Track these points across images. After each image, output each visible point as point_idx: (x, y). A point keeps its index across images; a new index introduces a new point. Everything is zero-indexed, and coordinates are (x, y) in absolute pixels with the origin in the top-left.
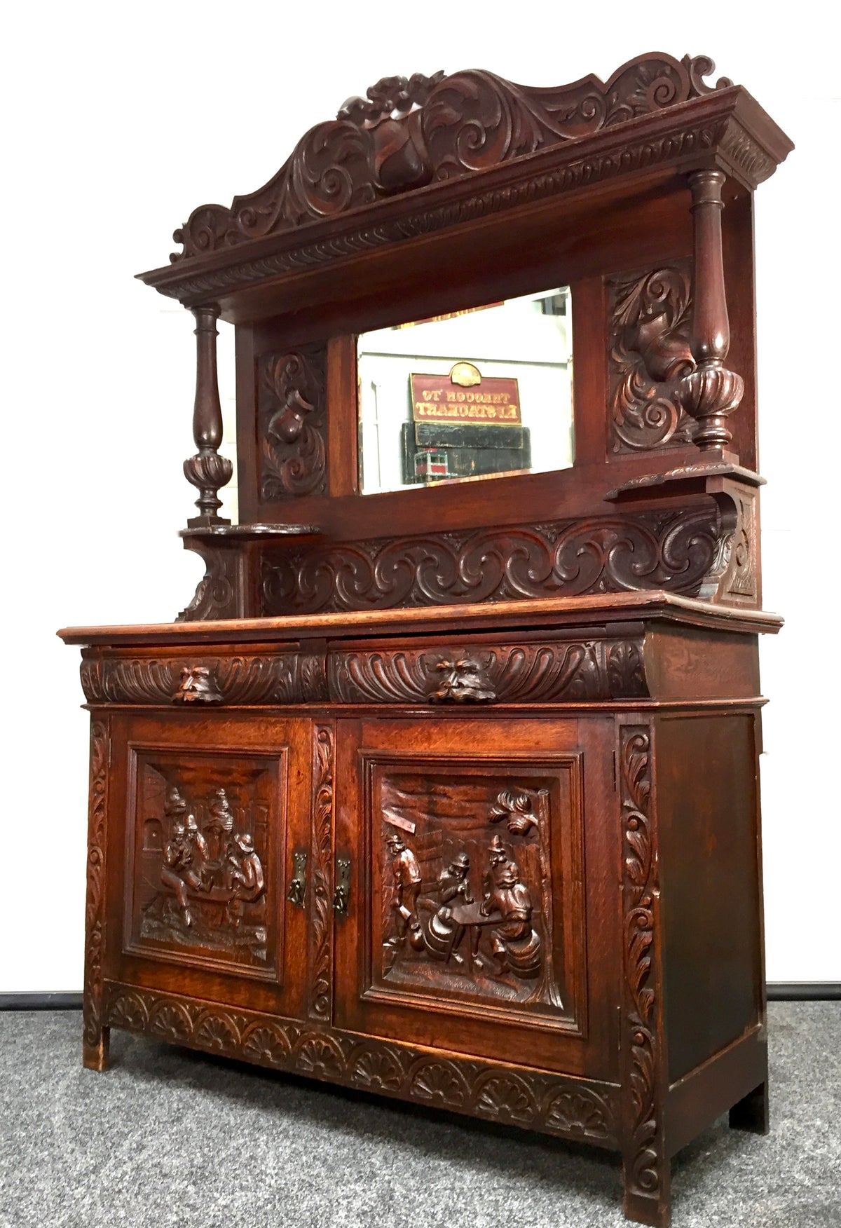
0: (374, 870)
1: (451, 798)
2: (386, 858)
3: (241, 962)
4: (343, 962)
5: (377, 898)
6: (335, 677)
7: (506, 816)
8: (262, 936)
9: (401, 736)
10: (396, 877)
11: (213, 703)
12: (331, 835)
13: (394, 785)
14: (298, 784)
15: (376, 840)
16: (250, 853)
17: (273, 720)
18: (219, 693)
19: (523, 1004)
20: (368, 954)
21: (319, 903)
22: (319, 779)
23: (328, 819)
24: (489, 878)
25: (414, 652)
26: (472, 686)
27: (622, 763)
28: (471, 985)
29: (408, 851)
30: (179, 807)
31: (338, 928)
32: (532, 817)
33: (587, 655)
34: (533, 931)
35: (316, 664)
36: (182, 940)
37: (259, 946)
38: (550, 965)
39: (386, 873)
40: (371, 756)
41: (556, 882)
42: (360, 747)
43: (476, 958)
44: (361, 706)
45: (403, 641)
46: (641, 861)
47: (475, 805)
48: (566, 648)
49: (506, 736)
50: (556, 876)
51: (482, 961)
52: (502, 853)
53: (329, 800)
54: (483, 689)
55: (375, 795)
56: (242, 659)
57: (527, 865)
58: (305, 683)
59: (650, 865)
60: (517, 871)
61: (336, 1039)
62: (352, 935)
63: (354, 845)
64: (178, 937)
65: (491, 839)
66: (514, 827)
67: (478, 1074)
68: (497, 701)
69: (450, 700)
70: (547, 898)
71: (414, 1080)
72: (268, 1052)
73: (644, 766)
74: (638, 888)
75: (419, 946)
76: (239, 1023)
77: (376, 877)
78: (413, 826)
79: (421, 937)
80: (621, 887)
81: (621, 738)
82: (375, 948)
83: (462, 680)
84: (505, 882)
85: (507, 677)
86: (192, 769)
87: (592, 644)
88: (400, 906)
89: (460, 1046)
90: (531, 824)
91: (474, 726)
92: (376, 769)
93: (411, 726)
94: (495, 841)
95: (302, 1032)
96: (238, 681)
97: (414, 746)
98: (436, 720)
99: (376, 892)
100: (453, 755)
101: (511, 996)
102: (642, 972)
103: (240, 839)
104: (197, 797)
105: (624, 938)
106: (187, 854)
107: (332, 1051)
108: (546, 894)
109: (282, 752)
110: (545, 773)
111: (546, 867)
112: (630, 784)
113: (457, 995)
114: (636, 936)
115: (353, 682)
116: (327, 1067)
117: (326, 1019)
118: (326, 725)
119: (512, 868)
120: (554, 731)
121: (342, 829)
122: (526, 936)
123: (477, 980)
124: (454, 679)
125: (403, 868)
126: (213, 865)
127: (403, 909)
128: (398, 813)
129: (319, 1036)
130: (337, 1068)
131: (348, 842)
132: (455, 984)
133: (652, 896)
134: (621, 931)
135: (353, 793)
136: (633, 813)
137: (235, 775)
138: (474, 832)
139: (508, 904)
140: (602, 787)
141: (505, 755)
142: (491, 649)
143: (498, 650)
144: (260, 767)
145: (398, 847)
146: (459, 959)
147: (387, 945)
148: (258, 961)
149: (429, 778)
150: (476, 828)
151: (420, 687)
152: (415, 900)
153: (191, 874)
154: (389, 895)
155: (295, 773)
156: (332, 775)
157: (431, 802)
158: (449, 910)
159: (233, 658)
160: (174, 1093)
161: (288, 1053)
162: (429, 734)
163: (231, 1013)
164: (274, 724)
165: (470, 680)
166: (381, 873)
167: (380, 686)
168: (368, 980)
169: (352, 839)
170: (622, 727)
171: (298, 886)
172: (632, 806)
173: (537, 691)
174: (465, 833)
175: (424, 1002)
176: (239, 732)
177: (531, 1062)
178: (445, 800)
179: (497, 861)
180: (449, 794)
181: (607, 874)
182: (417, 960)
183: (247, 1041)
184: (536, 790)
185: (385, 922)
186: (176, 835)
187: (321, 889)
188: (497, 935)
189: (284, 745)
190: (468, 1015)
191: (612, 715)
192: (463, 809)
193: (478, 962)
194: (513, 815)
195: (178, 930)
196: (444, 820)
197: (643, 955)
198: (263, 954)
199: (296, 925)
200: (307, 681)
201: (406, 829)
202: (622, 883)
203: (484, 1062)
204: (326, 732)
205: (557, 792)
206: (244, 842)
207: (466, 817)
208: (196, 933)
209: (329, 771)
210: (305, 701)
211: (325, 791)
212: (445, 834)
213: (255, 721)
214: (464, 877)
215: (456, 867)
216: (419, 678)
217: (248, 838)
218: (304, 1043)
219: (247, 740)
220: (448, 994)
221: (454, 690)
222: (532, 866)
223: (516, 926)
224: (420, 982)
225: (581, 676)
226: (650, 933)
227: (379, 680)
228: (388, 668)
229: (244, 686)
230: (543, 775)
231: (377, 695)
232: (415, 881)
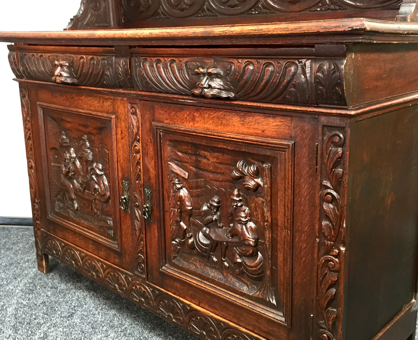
0: (165, 198)
1: (209, 160)
2: (172, 192)
3: (101, 235)
4: (151, 248)
5: (167, 215)
6: (136, 73)
7: (242, 177)
8: (110, 222)
9: (177, 117)
10: (177, 204)
12: (141, 173)
13: (174, 146)
14: (122, 139)
15: (166, 180)
16: (102, 175)
17: (107, 97)
18: (75, 78)
19: (251, 296)
20: (163, 246)
21: (136, 212)
22: (133, 138)
23: (138, 163)
24: (232, 215)
25: (181, 59)
26: (218, 87)
27: (322, 154)
28: (221, 277)
29: (184, 189)
30: (66, 143)
31: (147, 228)
32: (259, 181)
33: (300, 70)
34: (259, 253)
35: (124, 64)
36: (74, 216)
37: (110, 228)
38: (269, 277)
39: (172, 201)
40: (160, 128)
41: (273, 226)
42: (154, 120)
44: (153, 94)
45: (175, 51)
46: (333, 225)
48: (283, 63)
49: (242, 124)
50: (274, 222)
52: (240, 201)
53: (138, 152)
54: (225, 90)
55: (164, 152)
56: (84, 57)
57: (256, 211)
58: (119, 76)
59: (339, 229)
60: (250, 213)
61: (149, 289)
62: (154, 234)
63: (153, 181)
64: (72, 214)
65: (233, 190)
66: (247, 186)
67: (224, 329)
68: (235, 99)
69: (203, 96)
70: (268, 234)
71: (189, 321)
72: (117, 285)
73: (340, 158)
74: (329, 243)
75: (192, 247)
76: (102, 266)
77: (166, 202)
78: (187, 174)
79: (193, 242)
80: (318, 240)
81: (323, 135)
82: (167, 243)
83: (211, 83)
84: (241, 220)
85: (242, 82)
86: (69, 122)
87: (303, 61)
88: (181, 222)
89: (215, 310)
90: (258, 185)
91: (221, 115)
92: (164, 136)
93: (182, 109)
94: (236, 192)
95: (132, 280)
96: (84, 71)
97: (185, 124)
98: (197, 107)
99: (167, 211)
100: (208, 133)
101: (245, 289)
102: (329, 298)
103: (96, 167)
104: (74, 138)
105: (318, 272)
106: (71, 170)
107: (147, 294)
108: (267, 232)
109: (112, 118)
110: (268, 153)
111: (268, 214)
112: (328, 169)
113: (212, 281)
114: (326, 274)
115: (146, 77)
116: (145, 301)
117: (144, 276)
118: (134, 104)
119: (246, 211)
120: (275, 124)
121: (146, 170)
122: (254, 255)
123: (225, 274)
124: (206, 81)
125: (181, 199)
126: (84, 179)
127: (182, 223)
128: (177, 165)
129: (139, 284)
130: (150, 304)
131: (150, 179)
132: (213, 274)
133: (339, 250)
134: (315, 268)
135: (151, 149)
136: (329, 191)
137: (90, 128)
138: (223, 183)
139: (243, 234)
140: (307, 168)
141: (241, 137)
142: (231, 60)
143: (235, 61)
144: (103, 126)
145: (179, 186)
146: (215, 259)
147: (174, 242)
148: (109, 236)
150: (225, 181)
151: (186, 84)
152: (189, 219)
153: (75, 181)
154: (174, 214)
155: (120, 132)
156: (139, 137)
157: (197, 161)
158: (208, 230)
159: (80, 56)
160: (77, 294)
161: (126, 289)
162: (194, 116)
163: (99, 261)
164: (107, 100)
165: (217, 83)
166: (169, 200)
167: (162, 81)
168: (164, 261)
169: (152, 178)
170: (324, 126)
171: (124, 201)
172: (329, 185)
174: (218, 183)
175: (194, 281)
176: (89, 103)
177: (255, 331)
178: (205, 161)
179: (236, 206)
180: (208, 157)
181: (308, 229)
182: (191, 254)
183: (106, 278)
184: (263, 163)
185: (173, 229)
186: (65, 159)
187: (137, 204)
188: (237, 250)
189: (113, 113)
190: (219, 295)
191: (317, 116)
192: (217, 168)
194: (247, 178)
195: (72, 210)
196: (205, 173)
197: (331, 286)
198: (112, 232)
199: (126, 222)
200: (120, 75)
201: (183, 176)
202: (319, 237)
203: (228, 323)
204: (135, 108)
205: (276, 167)
206: (98, 169)
207: (218, 173)
208: (80, 214)
209: (137, 134)
210: (121, 87)
211: (136, 146)
212: (206, 182)
213: (96, 97)
214: (217, 211)
215: (211, 205)
216: (184, 78)
217: (100, 166)
218: (133, 286)
219: (94, 108)
220: (208, 279)
221: (206, 90)
222: (259, 212)
223: (248, 249)
224: (193, 268)
226: (337, 274)
227: (161, 77)
228: (166, 69)
229: (87, 75)
230: (268, 154)
231: (161, 87)
232: (189, 208)
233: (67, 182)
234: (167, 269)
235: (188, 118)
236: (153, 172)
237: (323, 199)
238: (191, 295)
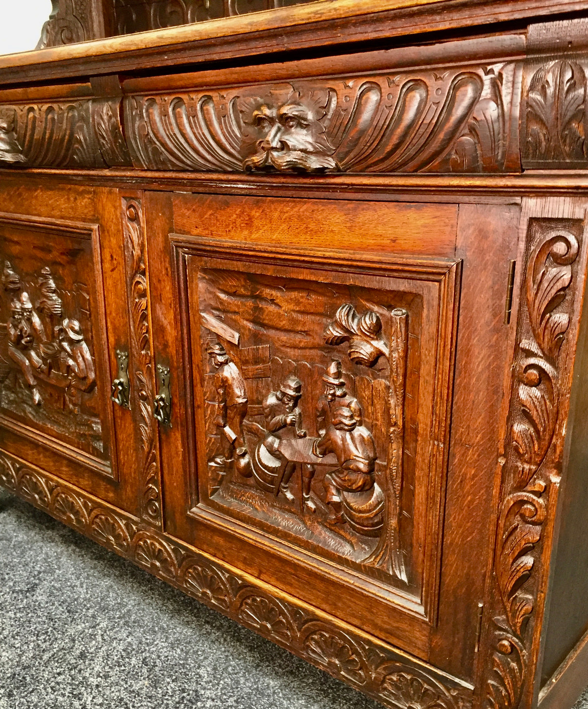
0: (195, 382)
1: (280, 307)
2: (208, 370)
3: (82, 449)
4: (171, 473)
5: (199, 412)
6: (134, 133)
7: (348, 337)
8: (98, 428)
9: (218, 220)
10: (218, 393)
11: (16, 165)
12: (149, 335)
13: (212, 282)
14: (112, 270)
15: (196, 348)
16: (79, 341)
17: (81, 188)
18: (21, 152)
19: (359, 565)
20: (193, 470)
21: (143, 408)
22: (132, 267)
23: (144, 317)
24: (324, 412)
25: (224, 93)
26: (302, 147)
27: (524, 282)
28: (301, 527)
29: (231, 364)
30: (13, 283)
31: (163, 437)
32: (380, 345)
33: (487, 91)
34: (376, 485)
35: (110, 113)
36: (34, 417)
37: (97, 437)
38: (395, 529)
39: (208, 388)
40: (183, 244)
41: (408, 433)
42: (171, 230)
43: (307, 499)
44: (168, 175)
45: (210, 75)
46: (537, 431)
47: (309, 318)
48: (448, 78)
49: (350, 228)
50: (409, 425)
51: (315, 503)
52: (341, 385)
53: (143, 295)
54: (316, 153)
55: (192, 293)
56: (35, 107)
57: (372, 404)
58: (102, 141)
59: (551, 438)
60: (360, 410)
61: (169, 545)
62: (177, 448)
63: (172, 350)
64: (30, 413)
65: (328, 367)
66: (356, 355)
67: (306, 622)
69: (268, 170)
70: (395, 450)
71: (241, 605)
72: (111, 538)
73: (563, 289)
74: (527, 467)
75: (247, 472)
76: (85, 505)
77: (198, 388)
78: (237, 335)
79: (249, 463)
80: (502, 461)
81: (529, 239)
82: (200, 465)
83: (286, 138)
84: (341, 423)
85: (353, 134)
86: (17, 243)
87: (497, 68)
88: (224, 426)
89: (288, 587)
90: (380, 354)
91: (306, 210)
92: (192, 261)
93: (227, 204)
94: (333, 369)
95: (139, 530)
96: (35, 137)
97: (232, 233)
98: (257, 198)
99: (199, 407)
100: (279, 250)
101: (346, 550)
102: (520, 574)
103: (68, 326)
104: (27, 274)
105: (498, 525)
106: (25, 333)
107: (166, 555)
108: (394, 446)
109: (91, 230)
110: (403, 286)
111: (396, 412)
112: (535, 313)
113: (285, 536)
114: (516, 528)
115: (155, 139)
116: (162, 567)
117: (159, 524)
118: (133, 198)
119: (353, 405)
120: (420, 223)
121: (160, 330)
122: (366, 489)
123: (309, 523)
124: (275, 136)
125: (225, 384)
126: (49, 349)
127: (227, 430)
128: (218, 318)
129: (150, 538)
130: (171, 572)
131: (166, 346)
132: (285, 521)
133: (549, 483)
134: (494, 517)
135: (168, 288)
136: (532, 361)
137: (55, 253)
138: (308, 352)
139: (345, 449)
140: (488, 315)
141: (346, 256)
142: (331, 84)
143: (338, 85)
144: (76, 247)
145: (221, 359)
146: (290, 496)
147: (212, 464)
148: (95, 452)
149: (253, 279)
150: (311, 348)
151: (233, 148)
152: (241, 422)
153: (33, 353)
154: (212, 412)
155: (109, 258)
156: (145, 264)
157: (256, 308)
158: (277, 441)
159: (27, 107)
160: (45, 549)
161: (128, 544)
162: (251, 218)
163: (79, 495)
164: (81, 193)
165: (300, 138)
166: (202, 386)
167: (186, 145)
168: (194, 497)
169: (170, 344)
170: (532, 220)
171: (120, 388)
172: (534, 348)
173: (396, 158)
174: (298, 352)
175: (251, 535)
176: (50, 202)
177: (365, 628)
178: (272, 308)
179: (334, 395)
180: (277, 301)
181: (482, 439)
182: (245, 485)
183: (93, 524)
184: (390, 307)
185: (210, 441)
186: (14, 313)
187: (144, 393)
188: (333, 480)
189: (93, 221)
190: (296, 561)
191: (518, 200)
192: (295, 322)
193: (310, 504)
194: (356, 340)
195: (31, 406)
196: (272, 333)
197: (524, 552)
198: (100, 445)
199: (125, 426)
200: (104, 138)
201: (229, 339)
202: (505, 456)
203: (314, 612)
204: (134, 208)
205: (419, 315)
206: (73, 329)
207: (297, 332)
208: (45, 412)
209: (140, 259)
210: (108, 167)
211: (139, 283)
212: (275, 351)
213: (63, 189)
214: (295, 405)
215: (284, 394)
216: (229, 135)
217: (76, 325)
218: (140, 540)
219: (59, 213)
220: (275, 532)
221: (275, 154)
222: (378, 406)
223: (353, 477)
224: (247, 510)
225: (473, 131)
226: (538, 528)
227: (184, 135)
228: (193, 117)
229: (42, 145)
230: (402, 289)
231: (185, 159)
232: (241, 400)
233: (20, 356)
234: (199, 511)
235: (239, 220)
236: (171, 333)
237: (518, 379)
238: (245, 558)
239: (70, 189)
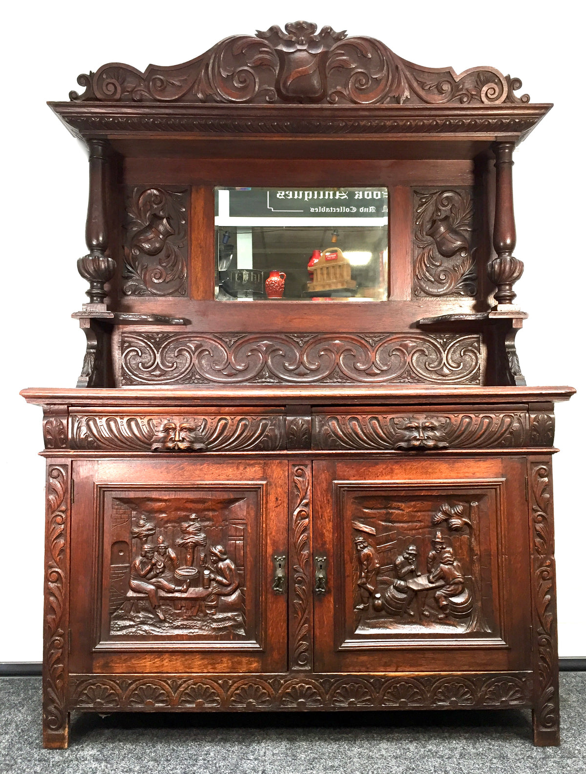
16: (225, 560)
24: (434, 559)
29: (370, 547)
34: (466, 589)
43: (424, 611)
51: (429, 612)
52: (443, 543)
60: (455, 553)
65: (434, 534)
88: (366, 583)
119: (451, 552)
125: (366, 557)
127: (368, 585)
139: (452, 574)
145: (361, 546)
146: (412, 613)
152: (377, 579)
158: (403, 582)
179: (442, 548)
188: (442, 593)
193: (426, 613)
214: (415, 560)
215: (410, 554)
223: (457, 587)
239: (240, 463)
